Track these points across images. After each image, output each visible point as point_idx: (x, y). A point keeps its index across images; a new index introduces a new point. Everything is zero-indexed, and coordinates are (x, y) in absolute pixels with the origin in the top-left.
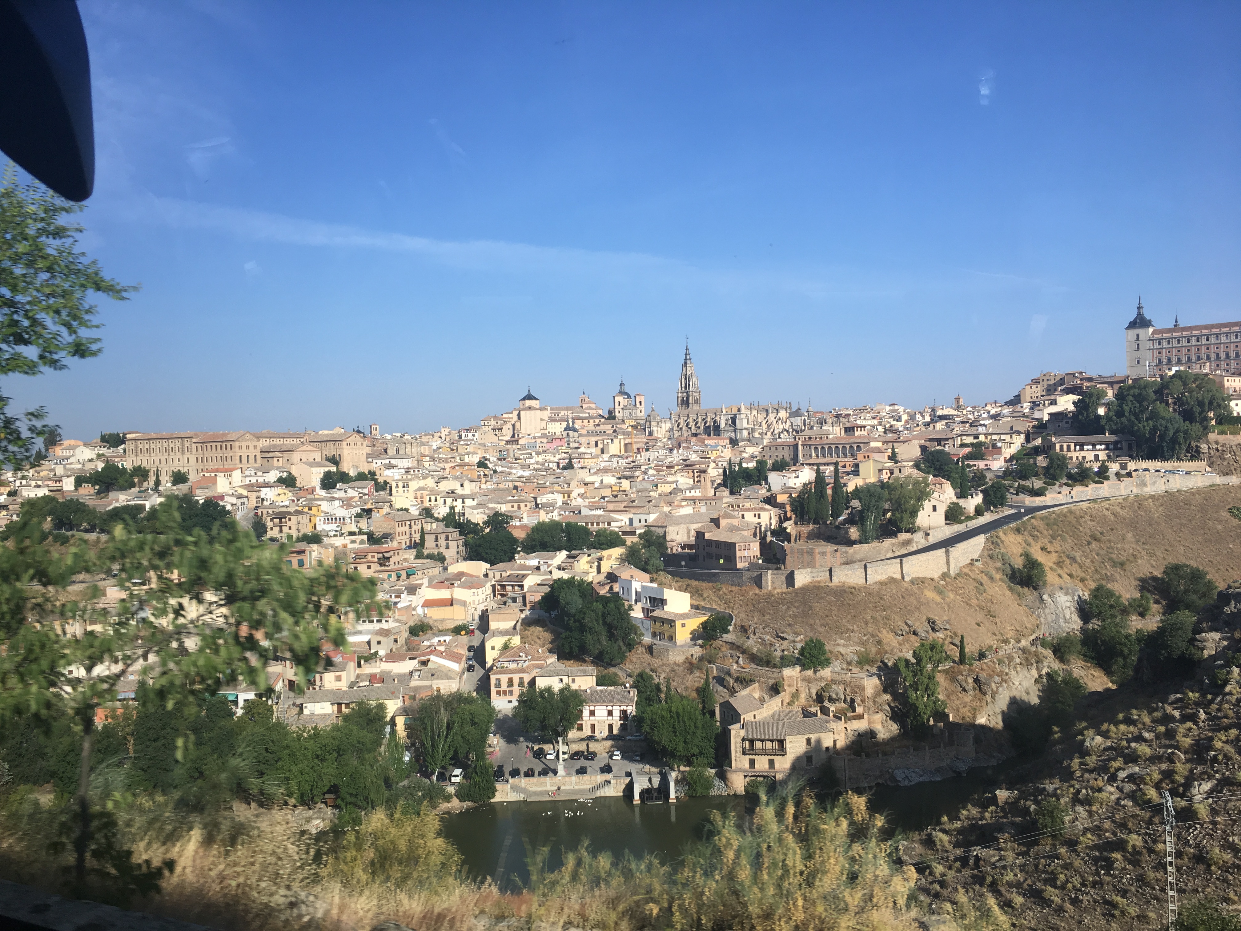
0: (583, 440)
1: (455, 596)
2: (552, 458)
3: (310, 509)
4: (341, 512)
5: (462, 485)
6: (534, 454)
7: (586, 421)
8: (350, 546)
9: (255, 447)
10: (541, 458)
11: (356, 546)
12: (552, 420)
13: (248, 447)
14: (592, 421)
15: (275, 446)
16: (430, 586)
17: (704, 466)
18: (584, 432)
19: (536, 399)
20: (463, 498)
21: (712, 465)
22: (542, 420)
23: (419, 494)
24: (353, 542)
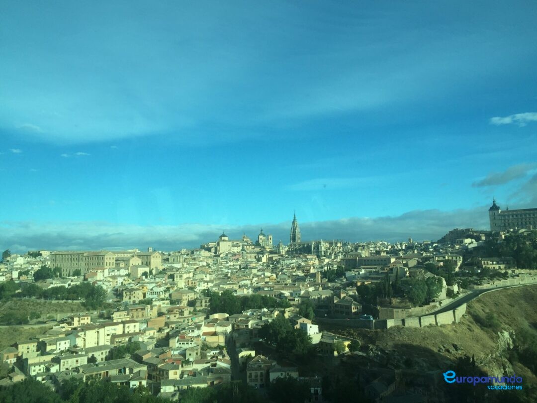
0: (249, 255)
1: (217, 331)
2: (237, 264)
3: (143, 288)
4: (157, 290)
5: (206, 276)
6: (228, 261)
7: (248, 247)
8: (162, 306)
9: (113, 258)
10: (232, 263)
11: (165, 305)
12: (233, 246)
13: (110, 258)
14: (251, 247)
15: (120, 258)
16: (205, 325)
17: (308, 268)
18: (248, 251)
19: (226, 236)
20: (207, 282)
21: (312, 267)
22: (229, 246)
23: (187, 281)
24: (164, 304)
